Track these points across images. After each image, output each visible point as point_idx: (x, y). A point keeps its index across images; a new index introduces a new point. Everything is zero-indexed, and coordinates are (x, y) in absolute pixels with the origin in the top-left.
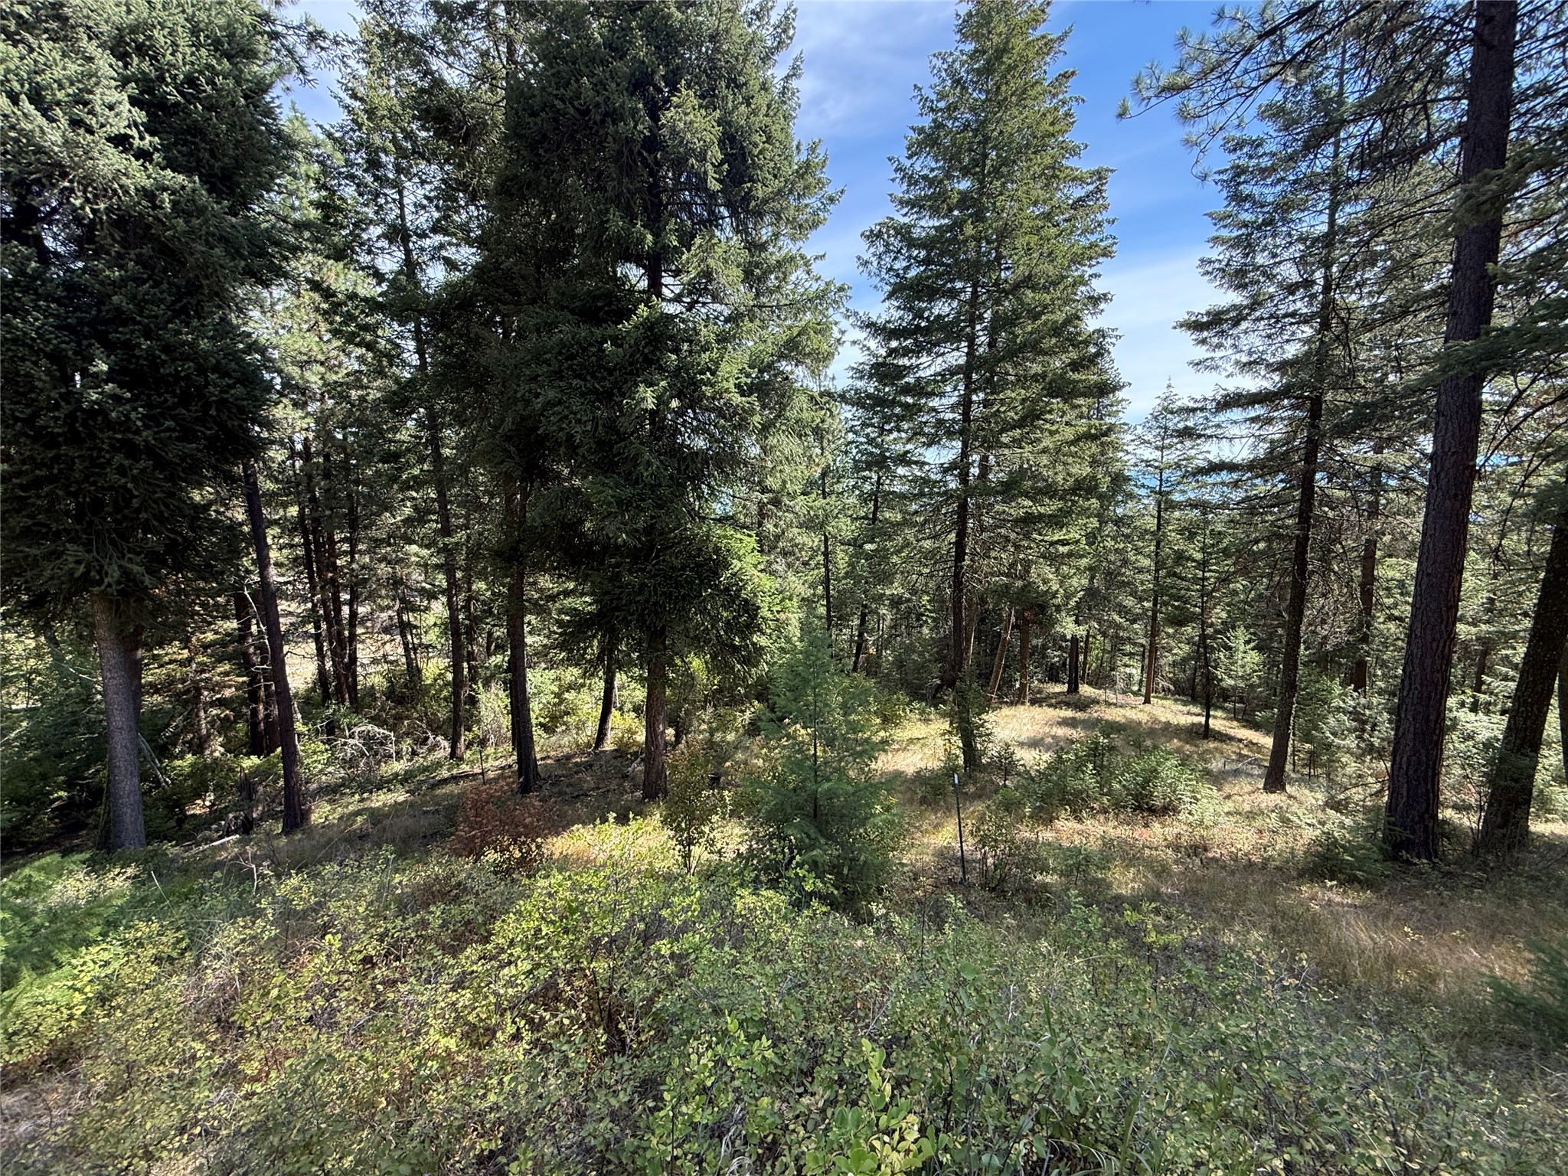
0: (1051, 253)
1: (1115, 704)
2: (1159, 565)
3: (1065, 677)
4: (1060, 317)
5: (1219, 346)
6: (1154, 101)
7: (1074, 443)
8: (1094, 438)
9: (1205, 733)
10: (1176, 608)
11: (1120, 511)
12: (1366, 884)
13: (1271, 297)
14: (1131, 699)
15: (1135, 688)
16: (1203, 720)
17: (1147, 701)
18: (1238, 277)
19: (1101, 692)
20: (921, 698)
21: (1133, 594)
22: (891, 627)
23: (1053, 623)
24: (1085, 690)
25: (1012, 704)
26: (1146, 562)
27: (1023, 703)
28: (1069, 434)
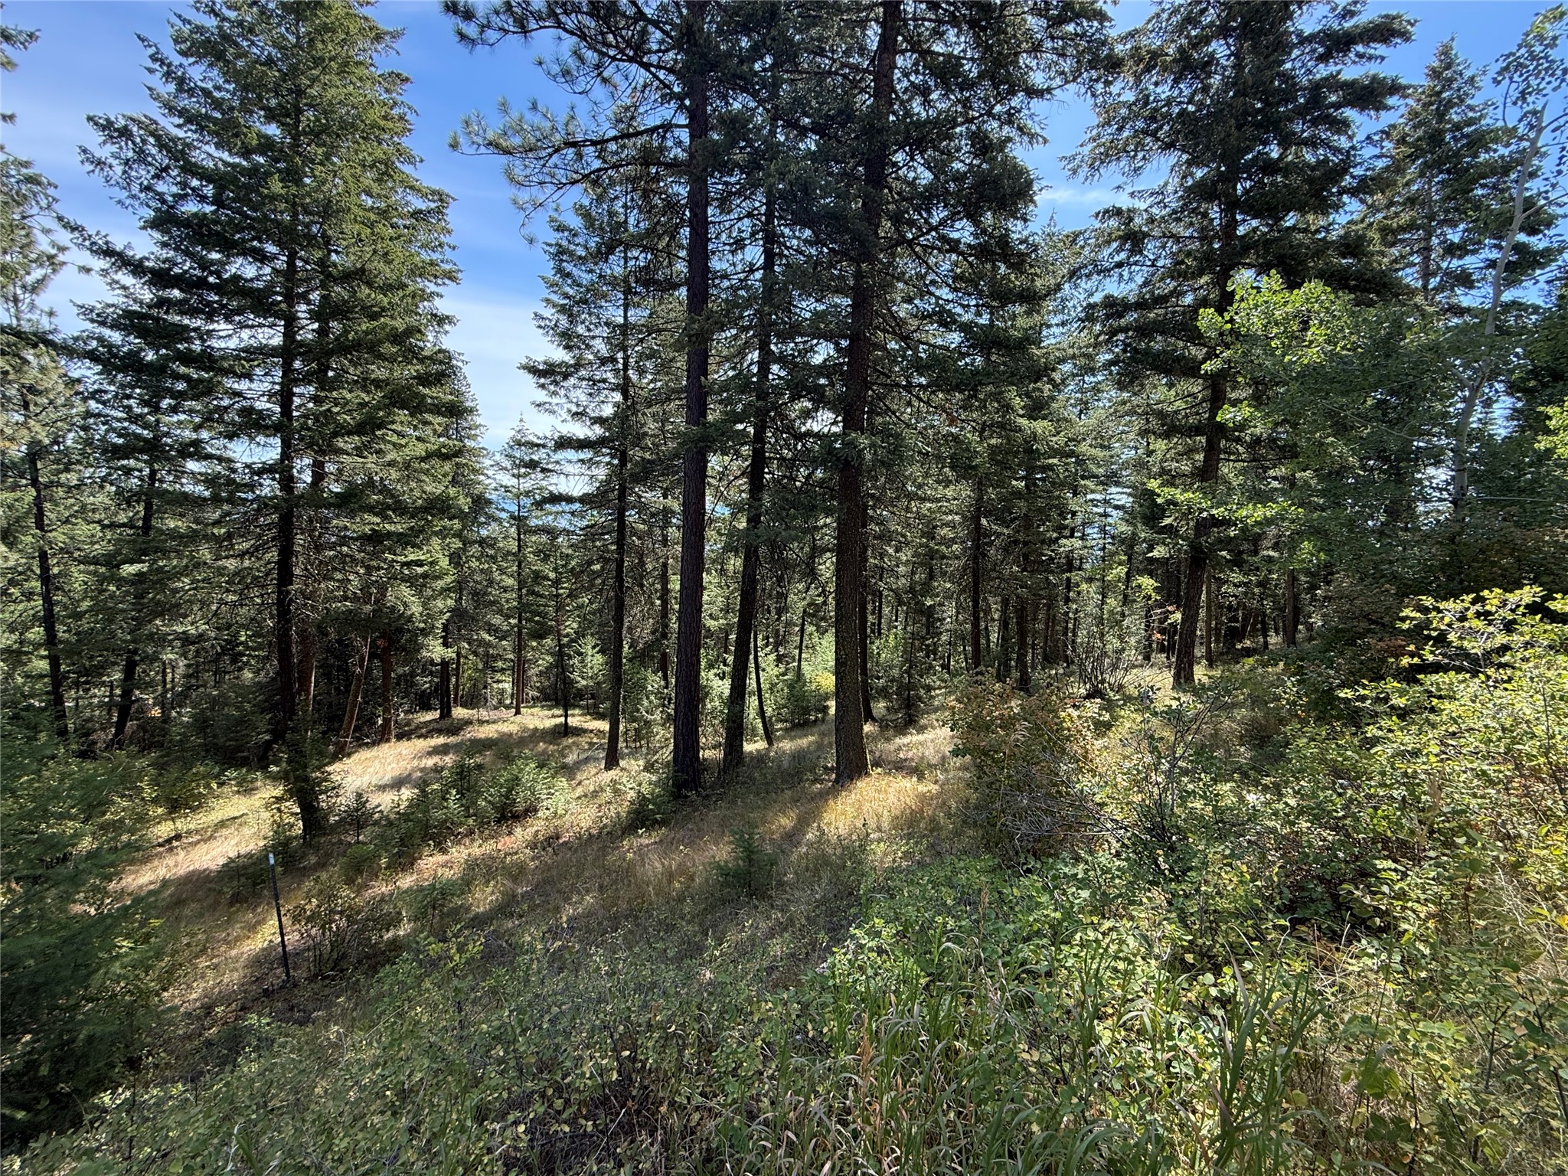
0: (386, 254)
1: (487, 722)
2: (521, 584)
3: (435, 702)
4: (400, 324)
5: (555, 393)
6: (483, 149)
7: (423, 460)
8: (446, 457)
9: (565, 731)
10: (537, 623)
11: (484, 533)
12: (663, 823)
13: (591, 363)
14: (503, 713)
15: (508, 702)
16: (562, 719)
17: (518, 712)
18: (567, 339)
19: (475, 711)
20: (238, 764)
21: (500, 612)
22: (187, 676)
23: (419, 647)
24: (459, 712)
25: (374, 744)
26: (510, 582)
27: (388, 741)
28: (420, 450)
